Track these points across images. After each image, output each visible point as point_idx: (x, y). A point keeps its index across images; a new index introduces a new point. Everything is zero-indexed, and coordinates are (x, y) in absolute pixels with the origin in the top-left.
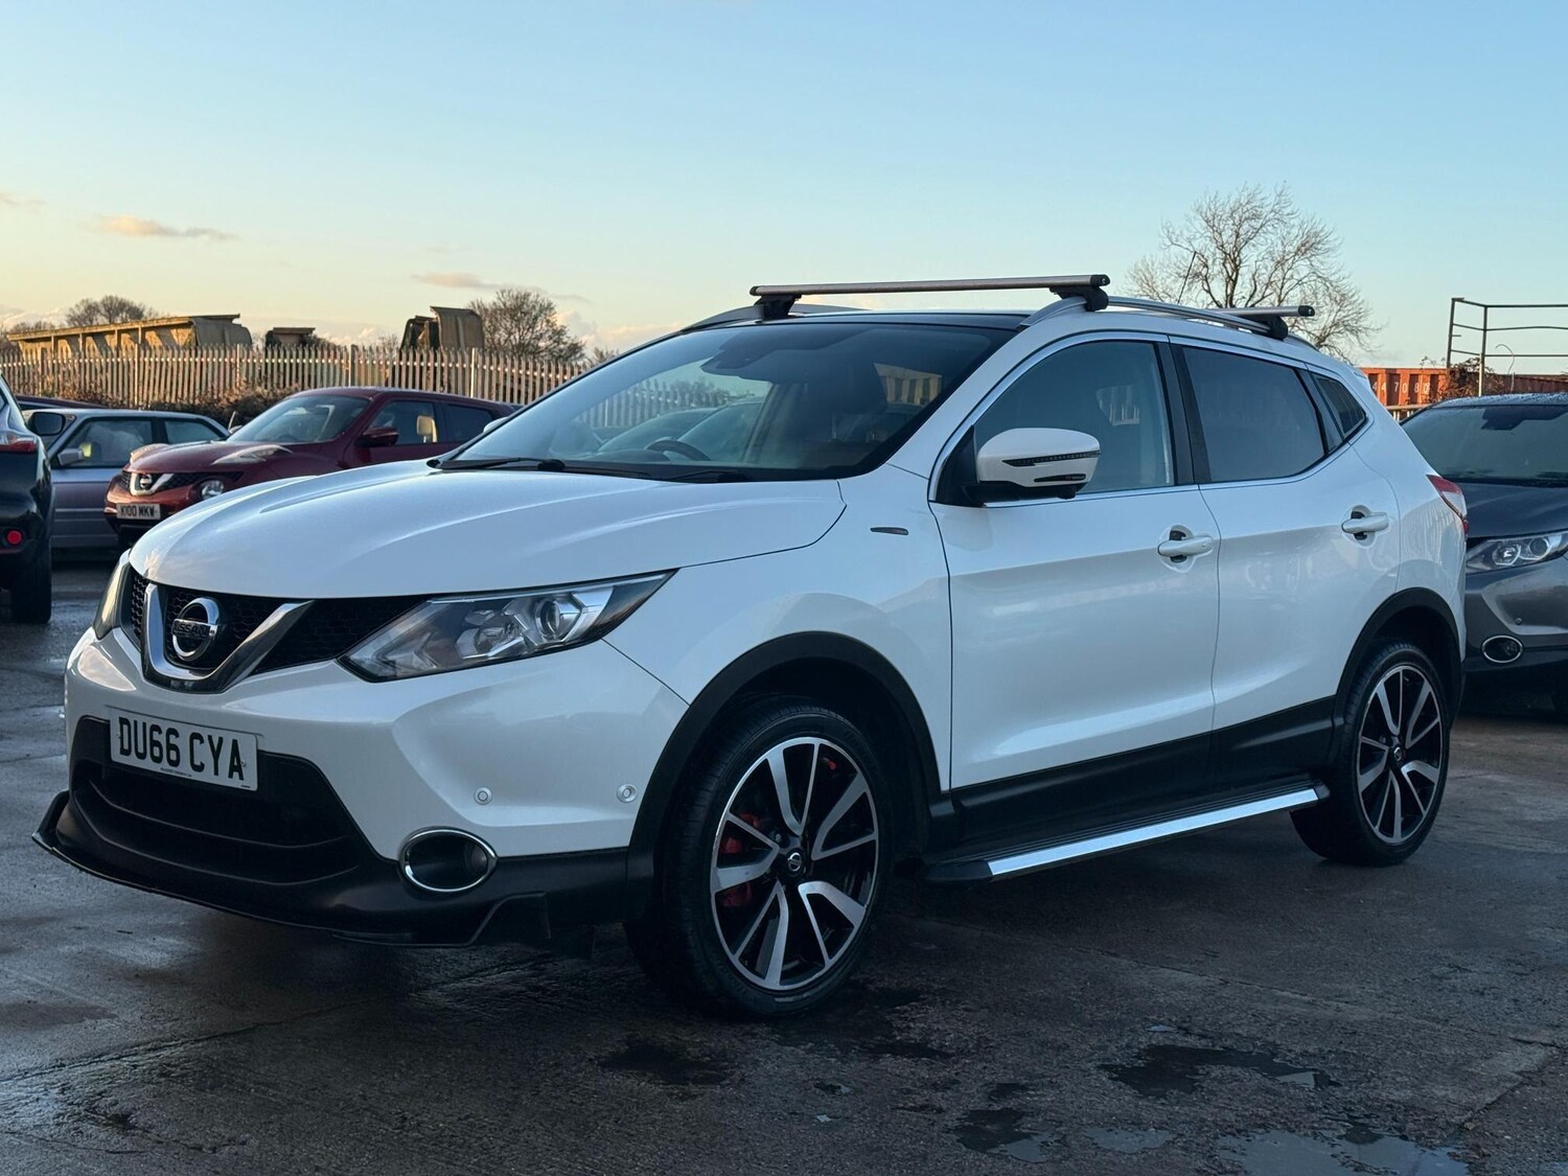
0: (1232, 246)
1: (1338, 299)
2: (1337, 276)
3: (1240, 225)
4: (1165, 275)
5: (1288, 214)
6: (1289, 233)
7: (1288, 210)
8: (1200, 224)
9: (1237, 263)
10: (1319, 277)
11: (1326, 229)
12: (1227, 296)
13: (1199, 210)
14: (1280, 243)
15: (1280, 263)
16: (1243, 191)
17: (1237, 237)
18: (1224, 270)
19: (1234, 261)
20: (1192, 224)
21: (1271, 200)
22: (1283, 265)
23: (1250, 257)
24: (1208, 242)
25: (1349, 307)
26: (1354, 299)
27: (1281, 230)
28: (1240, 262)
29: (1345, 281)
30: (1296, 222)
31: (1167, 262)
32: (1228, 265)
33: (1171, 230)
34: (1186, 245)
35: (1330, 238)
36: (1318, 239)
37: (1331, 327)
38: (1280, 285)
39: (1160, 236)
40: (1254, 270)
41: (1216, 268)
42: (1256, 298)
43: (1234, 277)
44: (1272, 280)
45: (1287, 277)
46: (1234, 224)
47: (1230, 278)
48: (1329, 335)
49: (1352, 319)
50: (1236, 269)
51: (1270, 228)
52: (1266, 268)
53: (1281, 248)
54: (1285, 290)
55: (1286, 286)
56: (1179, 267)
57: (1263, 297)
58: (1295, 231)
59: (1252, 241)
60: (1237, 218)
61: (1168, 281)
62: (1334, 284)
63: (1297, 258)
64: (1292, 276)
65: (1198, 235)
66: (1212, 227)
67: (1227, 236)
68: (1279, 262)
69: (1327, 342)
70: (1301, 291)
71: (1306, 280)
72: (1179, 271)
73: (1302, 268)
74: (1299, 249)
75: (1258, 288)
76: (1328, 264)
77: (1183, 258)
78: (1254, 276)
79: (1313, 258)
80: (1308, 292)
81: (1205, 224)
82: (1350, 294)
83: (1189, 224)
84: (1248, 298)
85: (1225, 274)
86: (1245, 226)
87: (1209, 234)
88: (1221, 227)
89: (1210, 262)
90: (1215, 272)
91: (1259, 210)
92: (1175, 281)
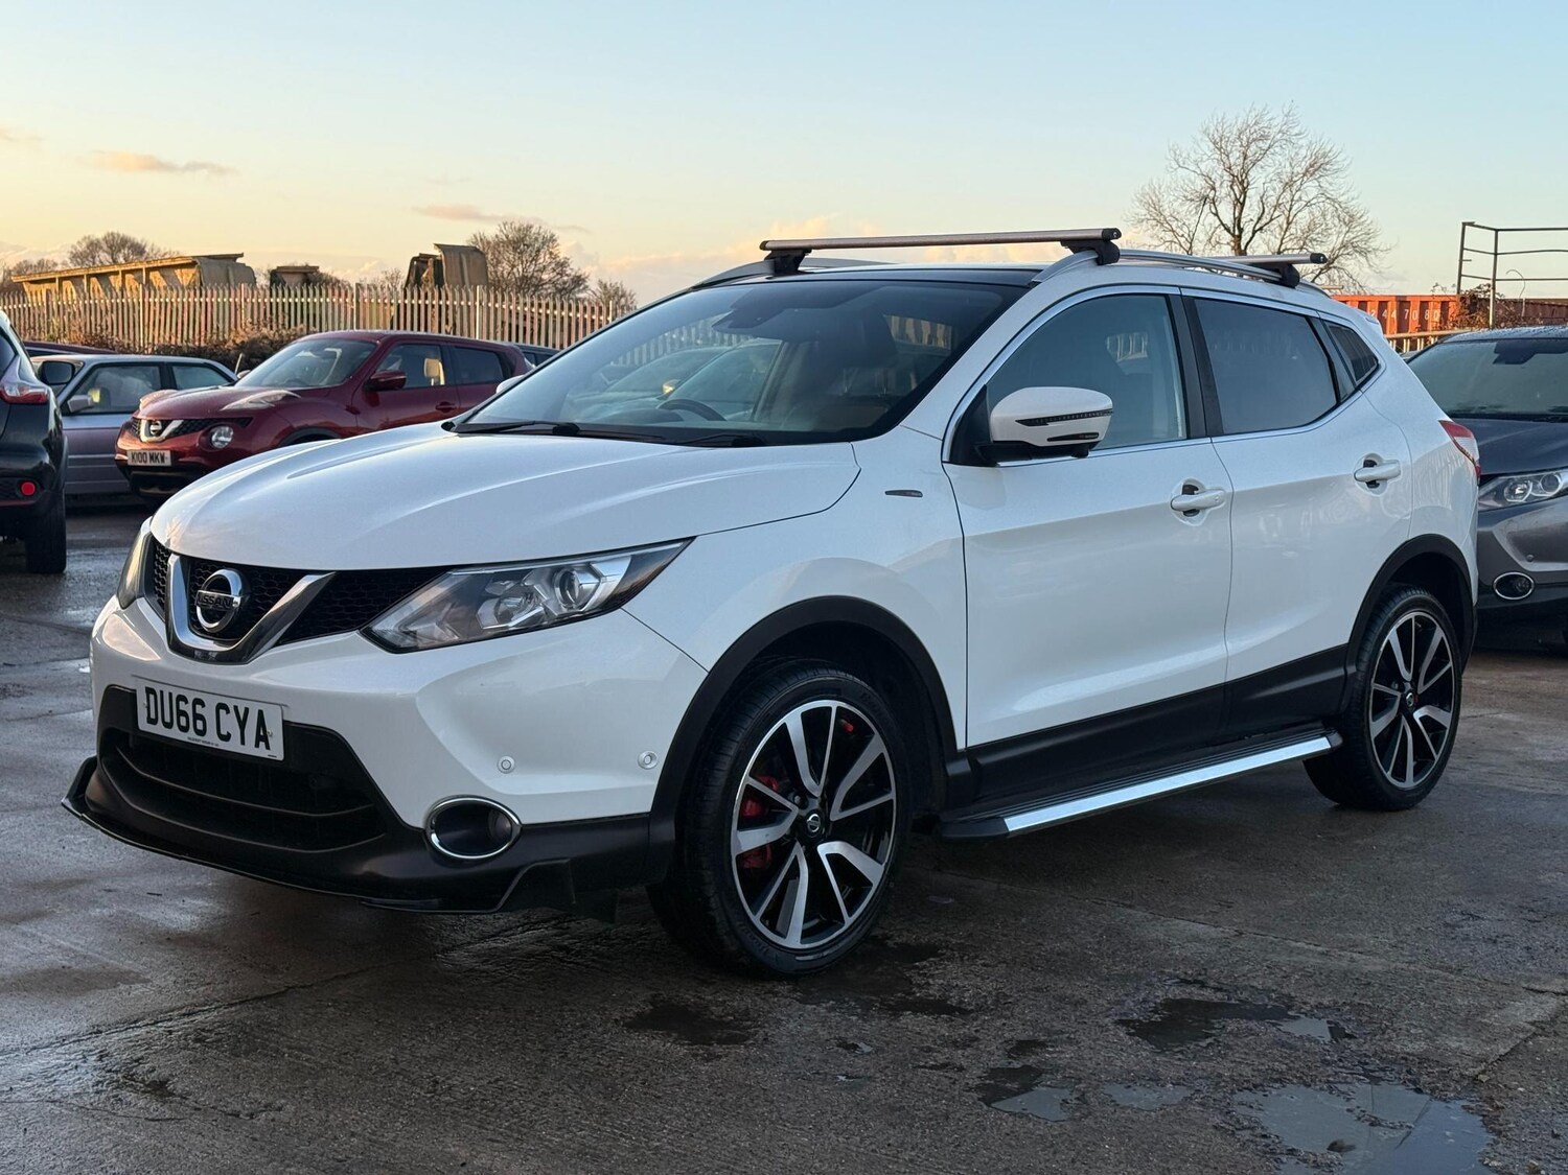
0: (1239, 168)
1: (1346, 220)
2: (1345, 197)
3: (1248, 146)
4: (1172, 198)
5: (1296, 135)
6: (1297, 154)
7: (1296, 131)
8: (1207, 147)
9: (1245, 185)
10: (1328, 198)
11: (1334, 149)
12: (1235, 219)
13: (1206, 132)
14: (1288, 165)
15: (1289, 185)
16: (1250, 111)
17: (1245, 159)
18: (1232, 193)
19: (1242, 183)
20: (1198, 145)
21: (1278, 121)
22: (1292, 185)
23: (1258, 179)
24: (1216, 164)
25: (1358, 228)
26: (1362, 220)
27: (1289, 151)
28: (1248, 184)
29: (1354, 202)
30: (1303, 142)
31: (1174, 185)
32: (1235, 188)
33: (1178, 152)
34: (1193, 168)
35: (1337, 159)
36: (1327, 159)
37: (1339, 249)
38: (1288, 207)
39: (1167, 159)
40: (1262, 192)
41: (1223, 191)
42: (1264, 221)
43: (1241, 200)
44: (1280, 202)
45: (1295, 198)
46: (1241, 146)
47: (1238, 200)
48: (1338, 256)
49: (1361, 240)
50: (1244, 191)
51: (1277, 150)
52: (1274, 189)
53: (1289, 169)
54: (1293, 212)
55: (1294, 208)
56: (1186, 191)
57: (1271, 220)
58: (1303, 152)
59: (1260, 163)
60: (1245, 139)
61: (1176, 204)
62: (1343, 205)
63: (1305, 179)
64: (1300, 198)
65: (1205, 157)
66: (1219, 149)
67: (1235, 158)
68: (1287, 184)
69: (1335, 264)
70: (1311, 212)
71: (1314, 201)
72: (1186, 194)
73: (1311, 189)
74: (1307, 171)
75: (1266, 210)
76: (1336, 185)
77: (1190, 181)
78: (1261, 198)
79: (1321, 180)
80: (1317, 214)
81: (1212, 146)
82: (1359, 215)
83: (1196, 146)
84: (1256, 221)
85: (1233, 196)
86: (1253, 147)
87: (1217, 156)
88: (1229, 149)
89: (1217, 185)
90: (1223, 195)
91: (1267, 130)
92: (1181, 205)
